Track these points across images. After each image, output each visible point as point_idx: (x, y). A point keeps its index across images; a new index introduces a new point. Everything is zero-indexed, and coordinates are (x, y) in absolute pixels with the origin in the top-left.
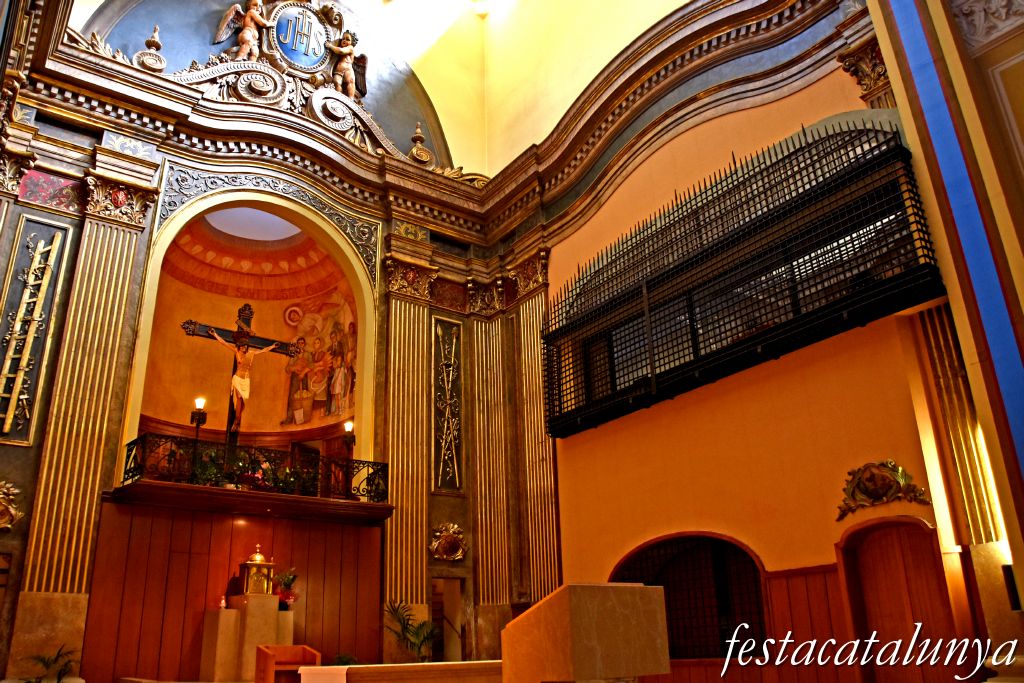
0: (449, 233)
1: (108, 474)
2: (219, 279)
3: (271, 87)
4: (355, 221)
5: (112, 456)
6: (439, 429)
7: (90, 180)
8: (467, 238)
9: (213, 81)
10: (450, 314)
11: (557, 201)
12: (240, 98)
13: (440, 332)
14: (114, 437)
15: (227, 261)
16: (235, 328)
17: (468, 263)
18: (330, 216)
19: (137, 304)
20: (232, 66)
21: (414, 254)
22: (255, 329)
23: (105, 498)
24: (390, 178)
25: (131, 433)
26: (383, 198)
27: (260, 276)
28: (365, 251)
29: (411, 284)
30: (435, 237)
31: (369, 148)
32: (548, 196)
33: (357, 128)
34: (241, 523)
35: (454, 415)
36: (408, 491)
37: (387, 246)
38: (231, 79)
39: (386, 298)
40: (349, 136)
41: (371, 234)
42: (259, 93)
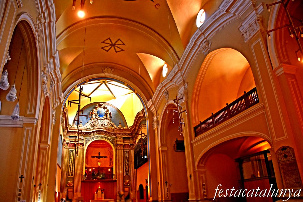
0: (126, 137)
1: (82, 179)
2: (98, 146)
3: (97, 123)
4: (111, 139)
5: (82, 177)
6: (125, 167)
7: (76, 144)
8: (129, 137)
9: (89, 125)
10: (127, 149)
11: (137, 133)
12: (93, 127)
13: (125, 152)
14: (82, 175)
15: (99, 143)
16: (98, 156)
17: (130, 141)
18: (108, 139)
19: (83, 158)
20: (91, 122)
21: (120, 142)
22: (101, 155)
23: (82, 182)
24: (115, 132)
25: (84, 173)
26: (115, 134)
27: (104, 145)
28: (113, 144)
29: (120, 147)
30: (124, 138)
31: (112, 128)
32: (136, 132)
33: (110, 125)
34: (99, 182)
35: (128, 165)
36: (121, 178)
37: (116, 142)
38: (91, 124)
39: (116, 150)
40: (109, 127)
41: (114, 140)
42: (95, 125)
